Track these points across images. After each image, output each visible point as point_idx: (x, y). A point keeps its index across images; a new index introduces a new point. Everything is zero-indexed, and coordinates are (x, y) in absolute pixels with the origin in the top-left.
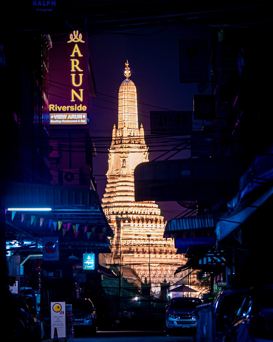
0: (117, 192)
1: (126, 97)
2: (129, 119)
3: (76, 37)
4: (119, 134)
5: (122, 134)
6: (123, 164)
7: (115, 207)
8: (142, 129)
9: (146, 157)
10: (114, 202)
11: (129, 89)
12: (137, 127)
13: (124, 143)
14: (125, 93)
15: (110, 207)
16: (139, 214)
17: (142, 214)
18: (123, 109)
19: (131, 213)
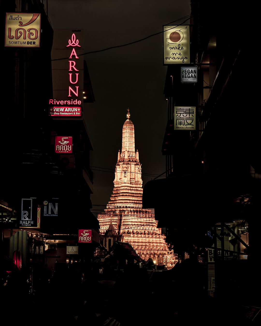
0: (120, 193)
1: (127, 131)
2: (129, 145)
3: (74, 42)
4: (122, 155)
5: (124, 155)
6: (125, 175)
7: (119, 203)
8: (137, 153)
9: (140, 171)
10: (118, 200)
11: (129, 126)
12: (134, 151)
13: (125, 161)
14: (127, 128)
15: (115, 203)
16: (135, 208)
17: (137, 208)
18: (125, 139)
19: (129, 207)
